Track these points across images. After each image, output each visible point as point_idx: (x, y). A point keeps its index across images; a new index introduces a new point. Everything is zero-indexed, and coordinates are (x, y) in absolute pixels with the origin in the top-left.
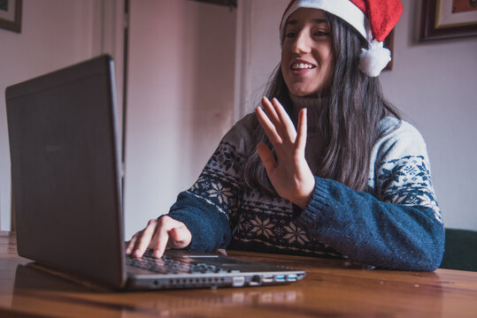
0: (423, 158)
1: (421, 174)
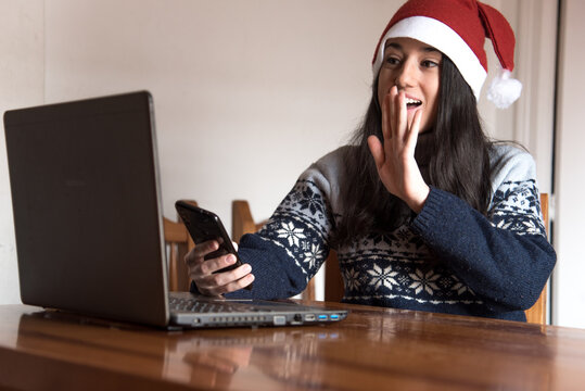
0: (534, 181)
1: (530, 199)
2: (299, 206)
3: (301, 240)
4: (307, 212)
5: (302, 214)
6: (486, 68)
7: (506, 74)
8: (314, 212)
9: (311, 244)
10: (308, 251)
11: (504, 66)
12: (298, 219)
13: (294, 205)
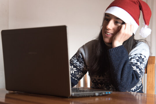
1: (137, 60)
2: (76, 60)
3: (75, 72)
4: (78, 63)
5: (76, 63)
6: (139, 25)
7: (146, 26)
8: (80, 64)
9: (78, 73)
10: (77, 74)
11: (146, 24)
12: (75, 65)
13: (75, 60)
